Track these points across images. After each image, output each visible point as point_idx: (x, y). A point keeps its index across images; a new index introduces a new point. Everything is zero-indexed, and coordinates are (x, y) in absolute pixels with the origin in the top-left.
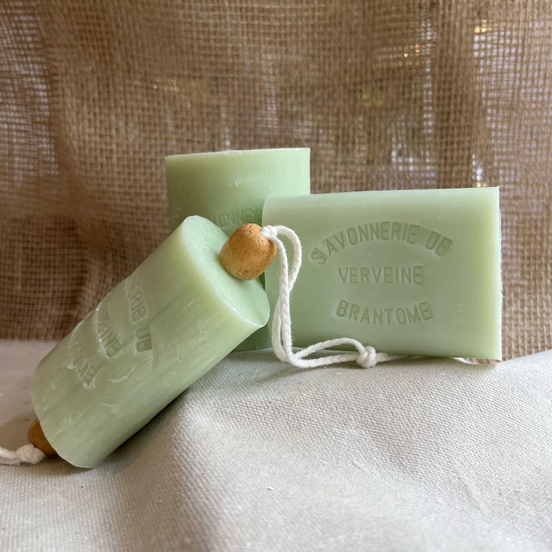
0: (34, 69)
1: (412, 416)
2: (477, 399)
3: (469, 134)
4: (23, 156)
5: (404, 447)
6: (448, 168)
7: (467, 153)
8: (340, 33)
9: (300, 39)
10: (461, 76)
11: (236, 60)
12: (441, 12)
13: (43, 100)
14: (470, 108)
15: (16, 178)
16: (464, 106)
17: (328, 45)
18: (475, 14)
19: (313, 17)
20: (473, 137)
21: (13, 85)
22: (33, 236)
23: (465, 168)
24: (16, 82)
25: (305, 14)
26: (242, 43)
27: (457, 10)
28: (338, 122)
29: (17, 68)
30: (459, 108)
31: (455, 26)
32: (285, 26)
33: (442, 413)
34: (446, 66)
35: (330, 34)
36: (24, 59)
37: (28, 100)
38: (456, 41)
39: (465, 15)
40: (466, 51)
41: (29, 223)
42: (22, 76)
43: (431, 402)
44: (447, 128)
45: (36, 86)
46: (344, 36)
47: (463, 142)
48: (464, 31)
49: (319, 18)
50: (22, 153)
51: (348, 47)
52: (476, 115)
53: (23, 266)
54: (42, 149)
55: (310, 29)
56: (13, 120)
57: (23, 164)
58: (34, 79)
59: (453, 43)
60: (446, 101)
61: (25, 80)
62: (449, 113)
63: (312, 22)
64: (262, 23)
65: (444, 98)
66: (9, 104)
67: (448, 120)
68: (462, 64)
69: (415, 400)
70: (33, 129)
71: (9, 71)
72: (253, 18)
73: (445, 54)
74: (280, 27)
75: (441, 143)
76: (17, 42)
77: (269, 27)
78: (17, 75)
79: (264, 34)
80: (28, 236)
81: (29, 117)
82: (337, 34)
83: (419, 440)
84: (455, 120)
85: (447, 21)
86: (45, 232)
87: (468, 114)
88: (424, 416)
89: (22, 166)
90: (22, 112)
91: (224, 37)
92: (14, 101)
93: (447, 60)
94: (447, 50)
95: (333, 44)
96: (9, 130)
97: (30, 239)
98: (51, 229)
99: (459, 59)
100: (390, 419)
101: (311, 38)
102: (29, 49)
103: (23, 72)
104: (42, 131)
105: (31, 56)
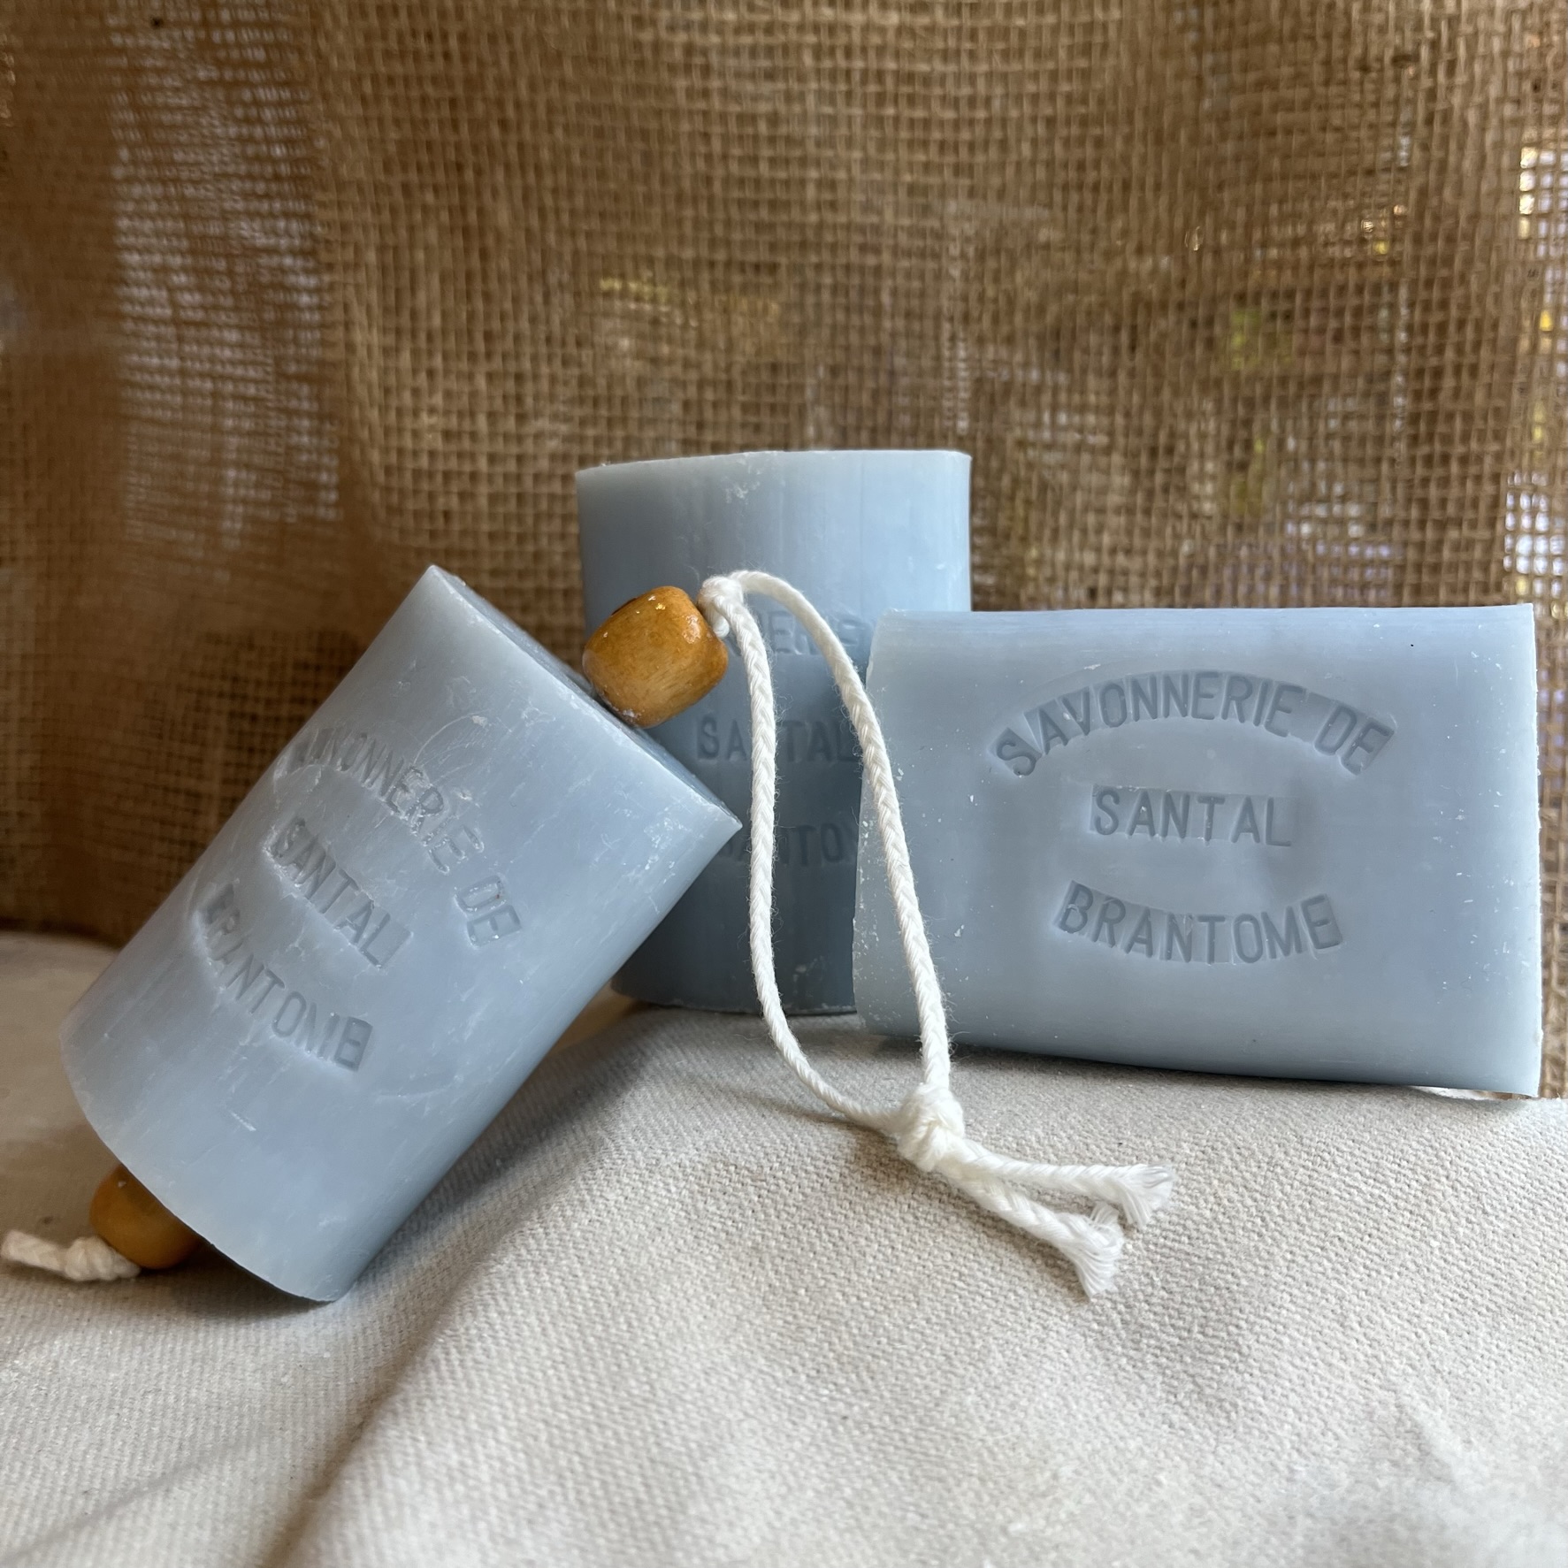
0: (288, 233)
1: (1276, 1211)
2: (1473, 1176)
3: (1499, 436)
4: (248, 467)
5: (1245, 1294)
6: (1430, 534)
7: (1488, 488)
8: (1128, 139)
9: (1013, 157)
10: (1479, 266)
11: (829, 217)
12: (1426, 82)
13: (307, 316)
14: (1503, 358)
15: (227, 524)
16: (1485, 352)
17: (1091, 176)
18: (1527, 86)
19: (1052, 97)
20: (1509, 443)
21: (230, 273)
22: (258, 683)
23: (1482, 533)
24: (240, 268)
25: (1031, 87)
26: (849, 170)
27: (1472, 77)
28: (1112, 392)
29: (245, 228)
30: (1468, 359)
31: (1465, 124)
32: (972, 122)
33: (1364, 1211)
34: (1434, 238)
35: (1099, 142)
36: (265, 206)
37: (270, 315)
38: (1467, 165)
39: (1494, 90)
40: (1497, 194)
41: (251, 647)
42: (259, 251)
43: (1335, 1175)
44: (1433, 416)
45: (292, 279)
46: (1138, 148)
47: (1480, 459)
48: (1490, 137)
49: (1069, 98)
50: (245, 457)
51: (1150, 181)
52: (1520, 378)
53: (227, 764)
54: (298, 449)
55: (1041, 129)
56: (229, 369)
57: (247, 487)
58: (288, 261)
59: (1458, 169)
60: (1432, 337)
61: (264, 260)
62: (1438, 373)
63: (1048, 111)
64: (906, 113)
65: (1425, 328)
66: (220, 327)
67: (1434, 392)
68: (1483, 229)
69: (1286, 1165)
70: (277, 392)
71: (224, 238)
72: (881, 99)
73: (1434, 202)
74: (957, 125)
75: (1413, 461)
76: (249, 160)
77: (927, 123)
78: (244, 247)
79: (911, 144)
80: (246, 681)
81: (270, 361)
82: (1119, 145)
83: (1289, 1280)
84: (1456, 393)
85: (1440, 106)
86: (290, 672)
87: (1496, 376)
88: (1311, 1215)
89: (242, 492)
90: (251, 347)
91: (797, 153)
92: (234, 320)
93: (1437, 219)
94: (1440, 189)
95: (1105, 172)
96: (215, 395)
97: (250, 690)
98: (306, 666)
99: (1475, 217)
100: (1208, 1214)
101: (1043, 155)
102: (277, 177)
103: (261, 241)
104: (299, 399)
105: (282, 196)
